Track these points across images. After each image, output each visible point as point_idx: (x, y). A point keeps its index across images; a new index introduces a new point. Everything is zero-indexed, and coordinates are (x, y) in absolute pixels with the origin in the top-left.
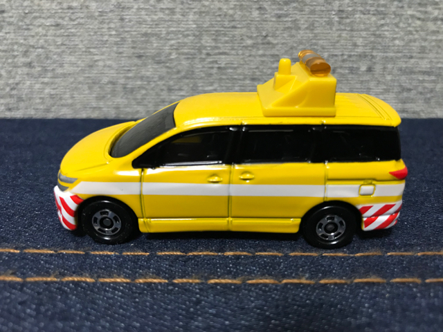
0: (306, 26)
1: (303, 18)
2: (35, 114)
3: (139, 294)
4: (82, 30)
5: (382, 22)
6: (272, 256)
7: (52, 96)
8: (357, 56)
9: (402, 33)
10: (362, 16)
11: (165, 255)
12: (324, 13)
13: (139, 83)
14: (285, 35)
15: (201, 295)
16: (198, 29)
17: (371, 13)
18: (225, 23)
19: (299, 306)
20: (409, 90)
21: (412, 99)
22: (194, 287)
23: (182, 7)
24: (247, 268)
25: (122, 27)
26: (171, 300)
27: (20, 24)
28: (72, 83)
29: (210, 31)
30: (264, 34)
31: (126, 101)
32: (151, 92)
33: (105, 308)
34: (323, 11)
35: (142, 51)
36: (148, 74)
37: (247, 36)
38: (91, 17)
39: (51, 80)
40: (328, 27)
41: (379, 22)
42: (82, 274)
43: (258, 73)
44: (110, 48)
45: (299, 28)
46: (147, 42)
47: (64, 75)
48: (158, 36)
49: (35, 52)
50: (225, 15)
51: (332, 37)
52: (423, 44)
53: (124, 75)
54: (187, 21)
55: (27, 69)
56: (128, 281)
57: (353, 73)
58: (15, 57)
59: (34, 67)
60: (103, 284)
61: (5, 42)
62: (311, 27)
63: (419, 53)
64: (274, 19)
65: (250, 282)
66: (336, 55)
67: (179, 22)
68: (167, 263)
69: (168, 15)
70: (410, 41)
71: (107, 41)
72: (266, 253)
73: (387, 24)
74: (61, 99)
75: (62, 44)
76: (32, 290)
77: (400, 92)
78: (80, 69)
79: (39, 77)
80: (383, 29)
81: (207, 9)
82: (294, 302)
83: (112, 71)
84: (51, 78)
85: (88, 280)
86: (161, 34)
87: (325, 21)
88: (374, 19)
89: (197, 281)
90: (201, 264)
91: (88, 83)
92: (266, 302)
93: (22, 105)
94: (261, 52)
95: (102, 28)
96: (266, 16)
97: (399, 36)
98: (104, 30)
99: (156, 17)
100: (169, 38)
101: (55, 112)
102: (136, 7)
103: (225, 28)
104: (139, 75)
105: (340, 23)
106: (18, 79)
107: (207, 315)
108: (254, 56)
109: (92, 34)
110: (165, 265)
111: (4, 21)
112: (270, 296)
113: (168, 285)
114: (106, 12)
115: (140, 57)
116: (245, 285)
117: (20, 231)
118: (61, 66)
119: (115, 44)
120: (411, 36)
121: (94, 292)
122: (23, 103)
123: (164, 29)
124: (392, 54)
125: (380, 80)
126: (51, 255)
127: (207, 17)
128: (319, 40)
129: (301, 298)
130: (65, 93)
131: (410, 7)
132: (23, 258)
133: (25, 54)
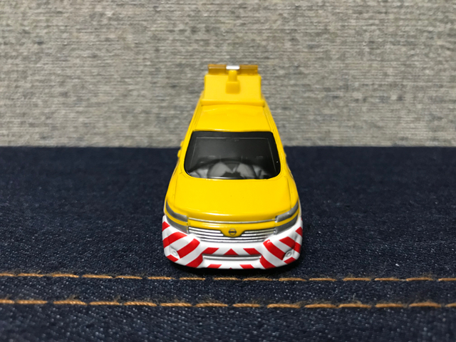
0: (337, 57)
1: (334, 48)
2: (68, 143)
3: (202, 318)
4: (118, 61)
5: (412, 52)
6: (325, 281)
7: (85, 125)
8: (387, 85)
9: (432, 63)
10: (392, 47)
11: (221, 280)
12: (355, 44)
13: (172, 112)
14: (316, 65)
15: (262, 319)
16: (232, 60)
17: (401, 43)
18: (258, 54)
19: (358, 329)
20: (440, 118)
21: (443, 128)
22: (254, 311)
23: (215, 38)
24: (303, 294)
25: (157, 58)
26: (234, 324)
27: (59, 55)
28: (105, 112)
29: (243, 62)
30: (296, 64)
31: (158, 130)
32: (184, 121)
33: (171, 331)
34: (354, 42)
35: (176, 81)
36: (182, 103)
37: (280, 67)
38: (127, 48)
39: (86, 109)
40: (360, 57)
41: (408, 53)
42: (143, 299)
43: (289, 103)
44: (145, 78)
45: (331, 59)
46: (182, 72)
47: (99, 104)
48: (192, 66)
49: (72, 82)
50: (258, 47)
51: (363, 67)
52: (453, 74)
53: (157, 105)
54: (221, 52)
55: (63, 99)
56: (189, 305)
57: (383, 103)
58: (52, 87)
59: (70, 97)
60: (165, 308)
61: (43, 72)
62: (343, 57)
63: (450, 82)
64: (306, 50)
65: (308, 306)
66: (367, 85)
67: (213, 53)
68: (224, 288)
69: (202, 46)
70: (440, 70)
71: (142, 71)
72: (320, 279)
73: (417, 55)
74: (94, 127)
75: (99, 75)
76: (97, 314)
77: (430, 121)
78: (114, 98)
79: (74, 106)
80: (413, 59)
81: (241, 40)
82: (353, 326)
83: (146, 101)
84: (86, 107)
85: (150, 304)
86: (195, 65)
87: (356, 52)
88: (404, 49)
89: (257, 305)
90: (258, 289)
91: (122, 112)
92: (327, 325)
93: (56, 133)
94: (292, 82)
95: (138, 59)
96: (298, 47)
97: (429, 66)
98: (139, 61)
99: (190, 49)
100: (202, 68)
101: (87, 140)
102: (171, 38)
103: (258, 58)
104: (173, 105)
105: (370, 53)
106: (53, 108)
107: (271, 338)
108: (286, 86)
109: (127, 64)
110: (222, 290)
111: (43, 53)
112: (330, 320)
113: (229, 309)
114: (142, 44)
115: (174, 87)
116: (304, 309)
117: (75, 257)
118: (96, 95)
119: (149, 74)
120: (441, 66)
121: (158, 317)
122: (57, 132)
123: (198, 60)
124: (421, 84)
125: (411, 109)
126: (110, 280)
127: (241, 48)
128: (350, 70)
129: (360, 321)
130: (98, 121)
131: (439, 38)
132: (84, 283)
133: (62, 84)
